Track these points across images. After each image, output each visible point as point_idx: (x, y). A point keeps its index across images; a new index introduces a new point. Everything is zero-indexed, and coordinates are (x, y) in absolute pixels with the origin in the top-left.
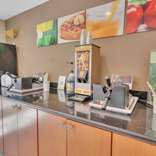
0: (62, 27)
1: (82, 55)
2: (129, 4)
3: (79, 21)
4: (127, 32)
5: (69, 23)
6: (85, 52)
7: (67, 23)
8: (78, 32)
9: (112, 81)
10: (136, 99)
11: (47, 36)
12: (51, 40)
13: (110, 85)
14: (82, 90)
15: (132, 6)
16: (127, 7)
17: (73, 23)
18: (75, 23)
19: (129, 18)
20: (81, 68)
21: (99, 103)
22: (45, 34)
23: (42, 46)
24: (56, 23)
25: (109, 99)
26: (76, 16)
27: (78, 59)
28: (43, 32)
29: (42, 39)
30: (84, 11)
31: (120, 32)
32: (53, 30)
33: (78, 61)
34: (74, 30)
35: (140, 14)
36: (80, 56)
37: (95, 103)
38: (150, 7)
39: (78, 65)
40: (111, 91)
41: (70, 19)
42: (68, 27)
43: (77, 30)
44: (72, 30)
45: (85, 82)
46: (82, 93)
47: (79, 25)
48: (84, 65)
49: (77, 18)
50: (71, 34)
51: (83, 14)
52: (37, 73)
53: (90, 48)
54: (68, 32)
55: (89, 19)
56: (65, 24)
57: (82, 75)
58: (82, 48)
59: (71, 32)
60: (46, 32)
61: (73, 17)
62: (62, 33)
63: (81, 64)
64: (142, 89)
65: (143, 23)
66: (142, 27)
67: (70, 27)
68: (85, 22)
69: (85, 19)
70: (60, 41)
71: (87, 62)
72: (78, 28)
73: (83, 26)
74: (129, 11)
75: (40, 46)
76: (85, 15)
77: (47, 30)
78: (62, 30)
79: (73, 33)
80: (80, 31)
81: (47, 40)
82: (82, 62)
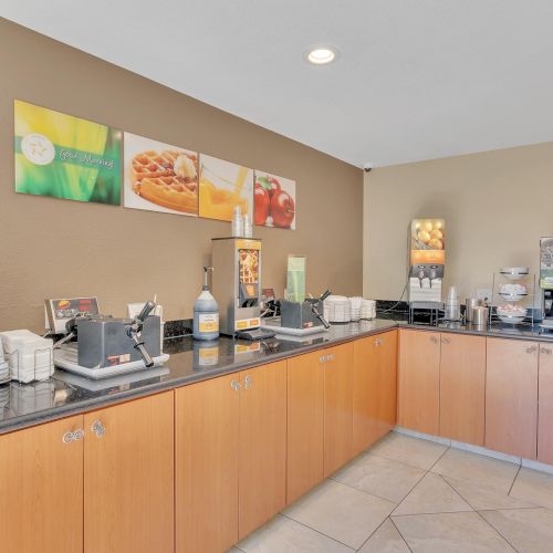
0: (139, 164)
1: (248, 257)
2: (257, 182)
3: (184, 168)
4: (257, 221)
5: (160, 161)
7: (156, 160)
8: (183, 193)
11: (80, 168)
12: (97, 186)
14: (249, 321)
15: (259, 186)
16: (256, 186)
17: (171, 167)
18: (176, 170)
19: (257, 199)
20: (247, 280)
22: (63, 155)
23: (49, 194)
24: (116, 139)
26: (177, 155)
27: (241, 263)
28: (57, 148)
30: (195, 154)
32: (105, 157)
33: (241, 267)
34: (173, 184)
35: (267, 201)
36: (244, 259)
37: (304, 328)
38: (274, 197)
39: (240, 274)
41: (164, 155)
42: (158, 171)
43: (181, 190)
44: (169, 183)
45: (252, 305)
46: (249, 327)
47: (186, 180)
48: (251, 275)
49: (179, 158)
50: (165, 191)
51: (193, 158)
53: (259, 245)
54: (157, 183)
55: (205, 175)
56: (150, 158)
57: (252, 293)
59: (167, 189)
60: (74, 151)
61: (171, 153)
62: (140, 180)
63: (247, 273)
65: (270, 215)
66: (269, 220)
67: (164, 175)
68: (197, 179)
69: (198, 171)
70: (131, 200)
71: (255, 269)
72: (183, 185)
73: (193, 183)
74: (257, 192)
75: (35, 191)
76: (198, 163)
77: (81, 147)
78: (139, 170)
79: (171, 191)
80: (187, 193)
81: (78, 181)
82: (249, 266)
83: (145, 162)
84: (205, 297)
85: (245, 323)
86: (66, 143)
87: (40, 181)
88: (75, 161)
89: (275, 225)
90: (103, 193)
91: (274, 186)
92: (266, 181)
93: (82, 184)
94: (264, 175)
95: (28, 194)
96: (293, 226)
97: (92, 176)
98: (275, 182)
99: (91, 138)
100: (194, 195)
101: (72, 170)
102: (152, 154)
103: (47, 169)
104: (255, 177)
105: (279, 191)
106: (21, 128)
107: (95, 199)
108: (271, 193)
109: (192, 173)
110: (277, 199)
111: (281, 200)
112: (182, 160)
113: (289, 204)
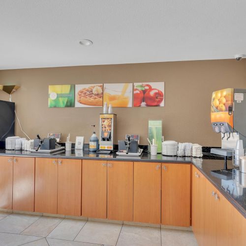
0: (80, 93)
1: (106, 121)
2: (135, 88)
3: (97, 91)
4: (135, 105)
5: (88, 90)
6: (108, 119)
7: (86, 91)
8: (97, 100)
9: (131, 138)
10: (142, 150)
11: (63, 98)
12: (67, 103)
13: (129, 140)
14: (106, 146)
15: (136, 89)
16: (134, 90)
17: (92, 91)
19: (135, 97)
20: (105, 130)
21: (123, 152)
22: (59, 96)
23: (55, 107)
24: (73, 88)
25: (129, 148)
26: (94, 87)
27: (103, 123)
28: (57, 94)
29: (56, 101)
30: (102, 84)
31: (130, 105)
32: (69, 94)
33: (102, 125)
35: (142, 95)
36: (104, 122)
37: (120, 152)
38: (147, 92)
39: (102, 128)
40: (129, 144)
41: (89, 88)
42: (86, 94)
43: (96, 98)
44: (91, 97)
45: (108, 140)
46: (106, 149)
47: (98, 95)
48: (107, 128)
49: (95, 88)
50: (89, 100)
51: (101, 86)
52: (51, 134)
53: (112, 116)
54: (86, 98)
55: (106, 91)
56: (84, 91)
57: (106, 135)
58: (106, 116)
60: (61, 94)
61: (92, 87)
62: (80, 98)
63: (105, 128)
64: (144, 144)
65: (144, 101)
66: (143, 104)
67: (89, 95)
68: (103, 93)
69: (103, 90)
70: (78, 105)
71: (109, 126)
72: (96, 97)
73: (101, 95)
74: (135, 92)
75: (52, 107)
76: (103, 88)
77: (63, 93)
78: (80, 95)
79: (92, 99)
81: (62, 102)
82: (106, 125)
83: (82, 92)
84: (94, 136)
85: (105, 147)
86: (59, 93)
87: (54, 104)
88: (62, 97)
89: (147, 105)
90: (69, 104)
91: (147, 88)
92: (142, 86)
93: (63, 102)
94: (140, 84)
95: (51, 107)
96: (162, 104)
97: (66, 100)
98: (148, 85)
99: (65, 89)
100: (101, 99)
101: (61, 100)
102: (85, 89)
103: (55, 101)
104: (133, 86)
105: (151, 89)
106: (50, 92)
107: (67, 106)
108: (144, 92)
110: (149, 93)
111: (152, 93)
112: (96, 88)
113: (159, 94)
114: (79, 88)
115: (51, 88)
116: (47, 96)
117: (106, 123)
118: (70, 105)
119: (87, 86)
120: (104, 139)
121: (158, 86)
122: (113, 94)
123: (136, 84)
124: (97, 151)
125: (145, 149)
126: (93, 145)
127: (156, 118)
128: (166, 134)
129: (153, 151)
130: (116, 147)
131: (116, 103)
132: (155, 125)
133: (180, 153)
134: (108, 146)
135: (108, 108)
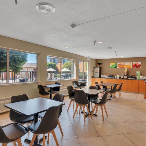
9: (132, 75)
19: (133, 66)
20: (125, 74)
21: (130, 78)
22: (113, 65)
24: (116, 63)
29: (112, 66)
31: (132, 68)
54: (120, 66)
55: (125, 64)
66: (135, 67)
70: (117, 67)
73: (124, 65)
78: (118, 65)
80: (123, 66)
81: (113, 67)
82: (126, 72)
84: (122, 75)
89: (136, 68)
95: (110, 68)
96: (141, 67)
99: (114, 64)
101: (113, 66)
105: (137, 64)
108: (136, 64)
109: (124, 64)
111: (138, 65)
112: (122, 63)
113: (140, 65)
114: (118, 63)
115: (110, 64)
116: (110, 65)
117: (125, 72)
118: (116, 67)
119: (120, 63)
120: (125, 76)
121: (140, 63)
122: (127, 65)
123: (133, 63)
124: (123, 78)
125: (136, 78)
126: (122, 77)
127: (139, 71)
128: (141, 74)
129: (137, 79)
130: (128, 78)
131: (128, 67)
132: (138, 73)
133: (144, 79)
134: (126, 77)
135: (126, 69)
